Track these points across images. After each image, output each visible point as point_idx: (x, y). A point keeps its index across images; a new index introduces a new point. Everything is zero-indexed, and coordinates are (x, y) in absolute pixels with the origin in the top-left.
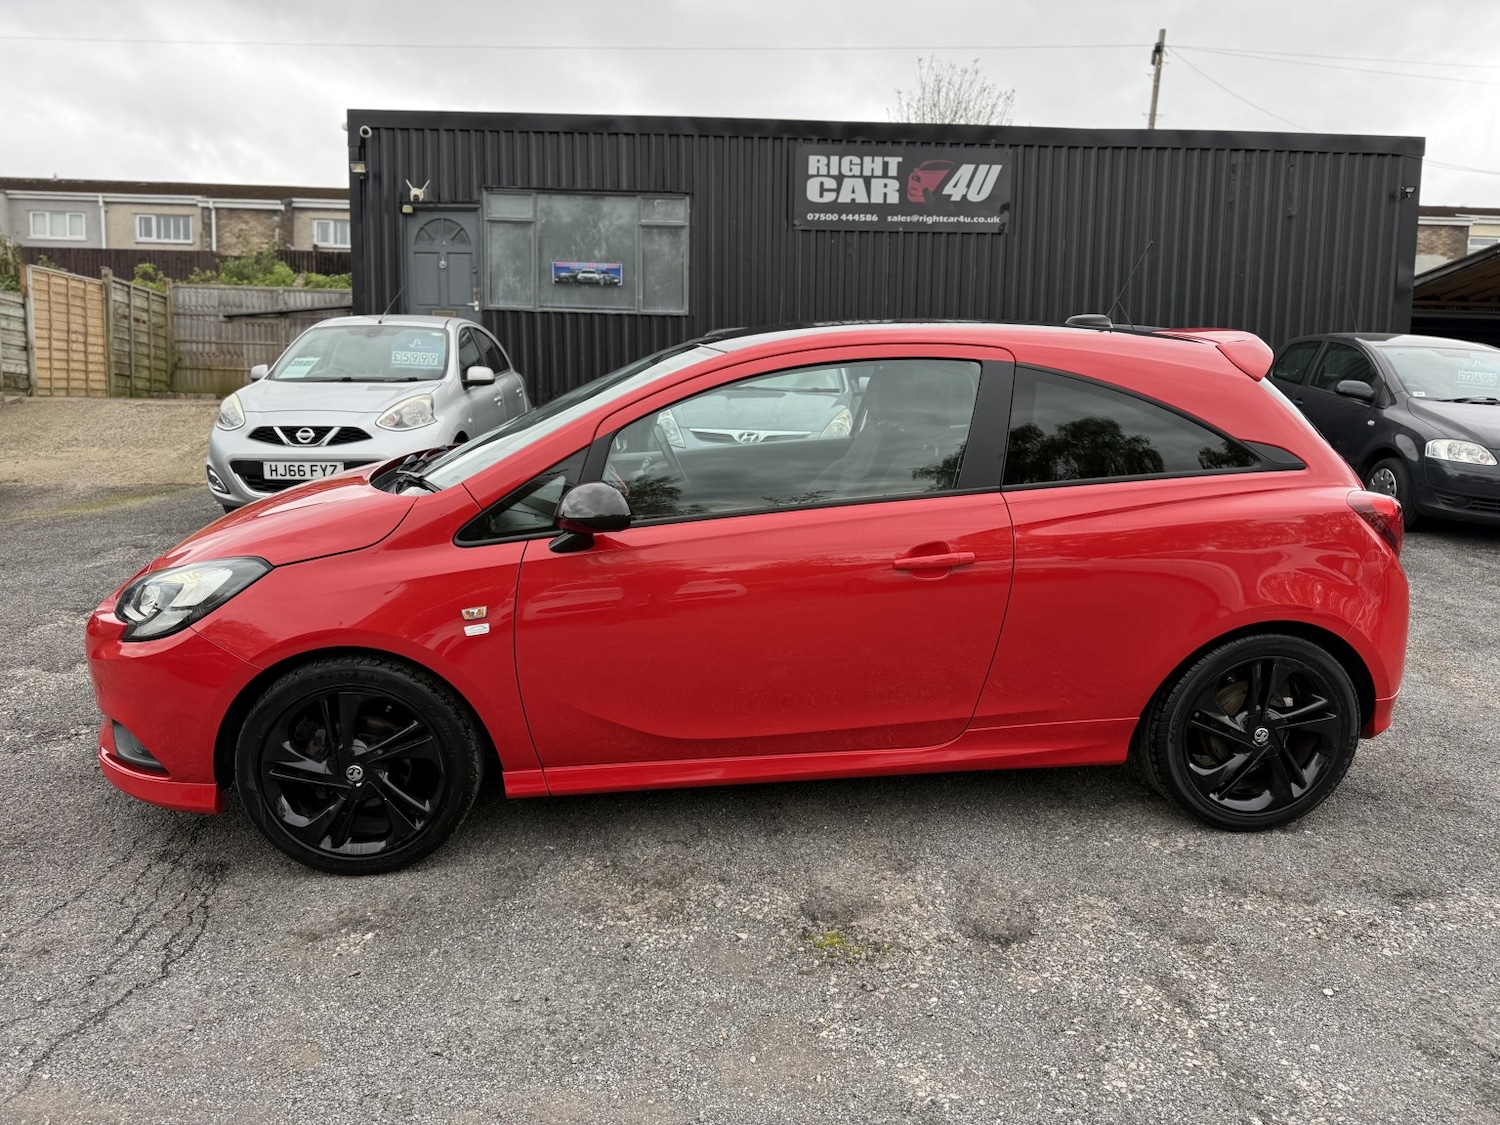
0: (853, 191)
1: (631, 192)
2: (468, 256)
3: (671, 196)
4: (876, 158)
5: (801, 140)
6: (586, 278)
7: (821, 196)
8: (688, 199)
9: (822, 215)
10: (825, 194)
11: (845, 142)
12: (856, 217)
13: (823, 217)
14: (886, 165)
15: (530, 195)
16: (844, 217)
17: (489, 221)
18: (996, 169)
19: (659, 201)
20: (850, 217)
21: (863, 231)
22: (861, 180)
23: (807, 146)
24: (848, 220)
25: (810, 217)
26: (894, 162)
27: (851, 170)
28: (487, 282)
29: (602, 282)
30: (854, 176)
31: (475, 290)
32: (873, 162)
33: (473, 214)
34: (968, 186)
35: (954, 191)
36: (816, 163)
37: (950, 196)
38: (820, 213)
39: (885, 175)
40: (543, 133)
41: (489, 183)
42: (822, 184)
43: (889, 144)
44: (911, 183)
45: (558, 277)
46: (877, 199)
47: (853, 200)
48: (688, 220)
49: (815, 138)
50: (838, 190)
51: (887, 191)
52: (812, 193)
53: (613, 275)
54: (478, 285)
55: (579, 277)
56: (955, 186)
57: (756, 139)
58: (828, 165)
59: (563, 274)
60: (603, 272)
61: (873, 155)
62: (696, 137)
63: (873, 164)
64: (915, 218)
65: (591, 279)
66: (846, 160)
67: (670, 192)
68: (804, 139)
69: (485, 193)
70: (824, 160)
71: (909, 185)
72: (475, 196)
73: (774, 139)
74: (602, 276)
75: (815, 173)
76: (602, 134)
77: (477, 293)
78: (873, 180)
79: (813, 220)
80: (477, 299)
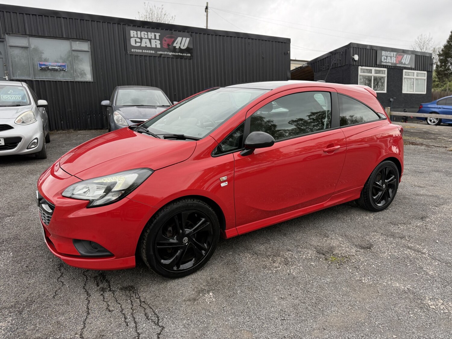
0: (145, 43)
1: (67, 39)
2: (1, 59)
3: (83, 41)
4: (152, 33)
5: (127, 25)
6: (52, 68)
7: (136, 44)
8: (89, 42)
9: (136, 50)
10: (137, 43)
11: (141, 27)
12: (148, 51)
13: (137, 51)
14: (155, 35)
15: (27, 37)
16: (144, 51)
17: (9, 46)
18: (188, 39)
19: (78, 42)
20: (146, 51)
21: (150, 56)
22: (148, 40)
23: (129, 27)
24: (145, 52)
25: (133, 50)
26: (158, 35)
27: (144, 36)
28: (11, 69)
29: (59, 70)
30: (145, 38)
31: (5, 72)
32: (151, 34)
33: (2, 43)
34: (181, 44)
35: (177, 45)
36: (133, 33)
37: (175, 47)
38: (136, 49)
39: (155, 39)
40: (29, 14)
41: (8, 32)
42: (135, 40)
43: (155, 29)
44: (164, 42)
45: (41, 68)
46: (154, 46)
47: (146, 46)
48: (90, 49)
49: (132, 25)
50: (141, 42)
51: (156, 44)
52: (133, 43)
53: (63, 67)
54: (7, 70)
55: (49, 68)
56: (177, 44)
57: (112, 24)
58: (137, 34)
59: (43, 67)
60: (59, 66)
61: (151, 32)
62: (90, 21)
63: (151, 35)
64: (166, 53)
65: (54, 68)
66: (143, 33)
67: (83, 39)
68: (128, 25)
69: (6, 36)
70: (135, 32)
71: (163, 42)
72: (2, 36)
73: (118, 24)
74: (59, 67)
75: (133, 36)
76: (54, 17)
77: (7, 73)
78: (152, 40)
79: (134, 51)
80: (7, 75)
